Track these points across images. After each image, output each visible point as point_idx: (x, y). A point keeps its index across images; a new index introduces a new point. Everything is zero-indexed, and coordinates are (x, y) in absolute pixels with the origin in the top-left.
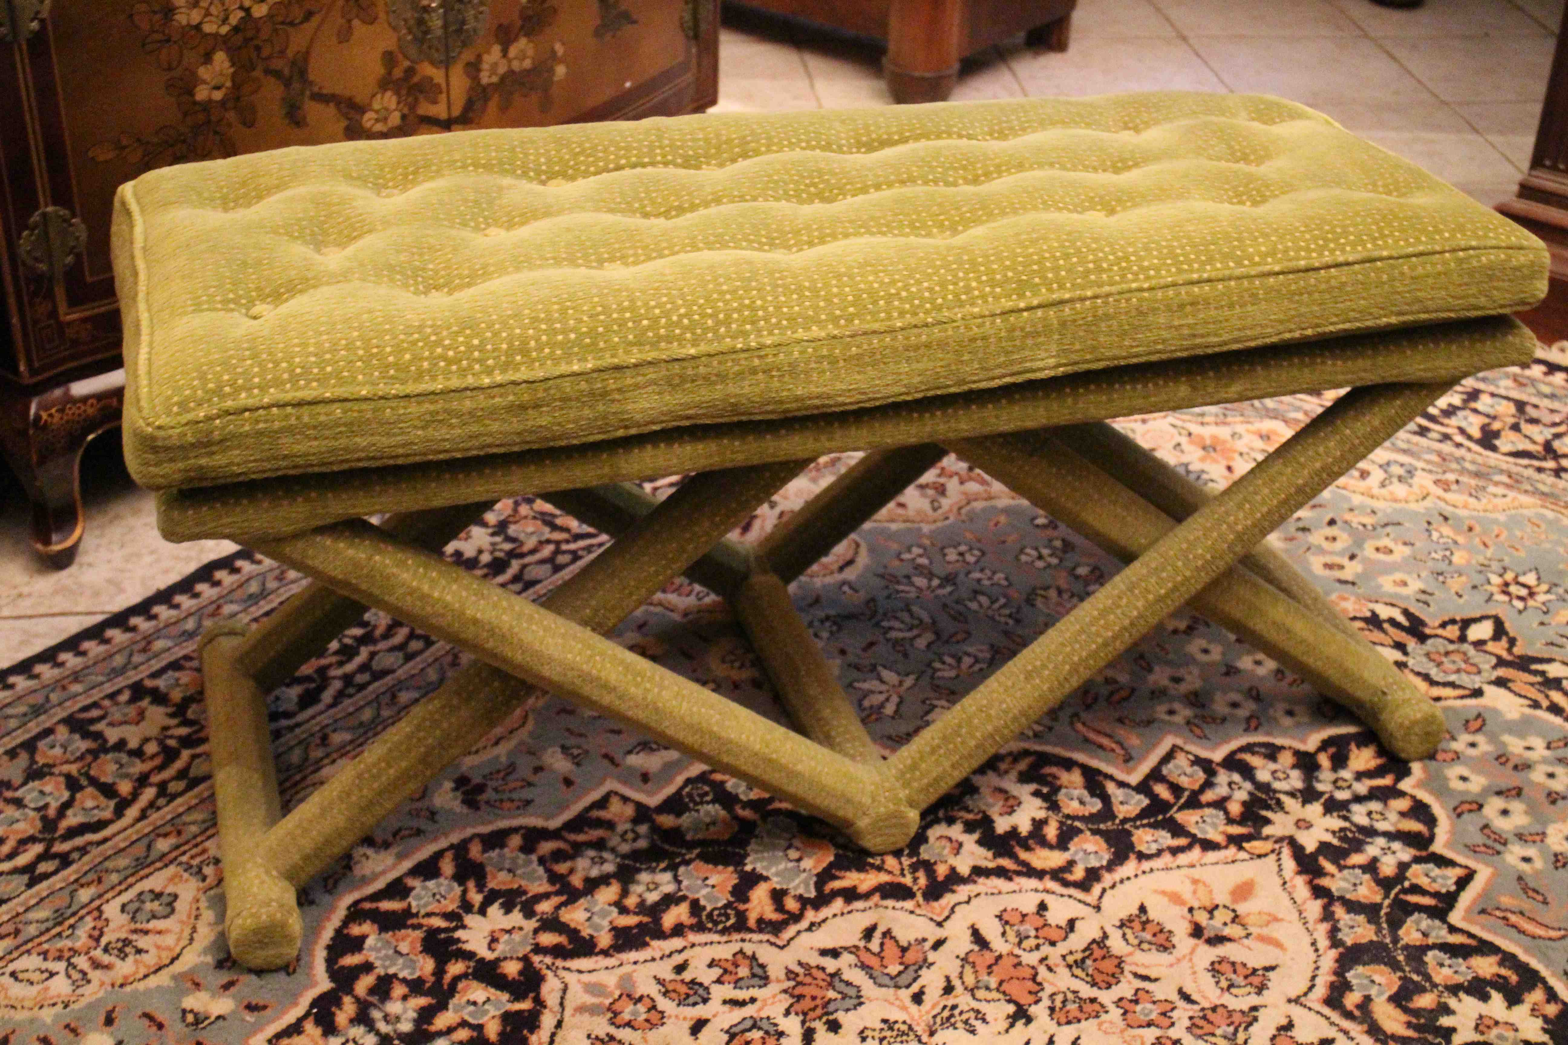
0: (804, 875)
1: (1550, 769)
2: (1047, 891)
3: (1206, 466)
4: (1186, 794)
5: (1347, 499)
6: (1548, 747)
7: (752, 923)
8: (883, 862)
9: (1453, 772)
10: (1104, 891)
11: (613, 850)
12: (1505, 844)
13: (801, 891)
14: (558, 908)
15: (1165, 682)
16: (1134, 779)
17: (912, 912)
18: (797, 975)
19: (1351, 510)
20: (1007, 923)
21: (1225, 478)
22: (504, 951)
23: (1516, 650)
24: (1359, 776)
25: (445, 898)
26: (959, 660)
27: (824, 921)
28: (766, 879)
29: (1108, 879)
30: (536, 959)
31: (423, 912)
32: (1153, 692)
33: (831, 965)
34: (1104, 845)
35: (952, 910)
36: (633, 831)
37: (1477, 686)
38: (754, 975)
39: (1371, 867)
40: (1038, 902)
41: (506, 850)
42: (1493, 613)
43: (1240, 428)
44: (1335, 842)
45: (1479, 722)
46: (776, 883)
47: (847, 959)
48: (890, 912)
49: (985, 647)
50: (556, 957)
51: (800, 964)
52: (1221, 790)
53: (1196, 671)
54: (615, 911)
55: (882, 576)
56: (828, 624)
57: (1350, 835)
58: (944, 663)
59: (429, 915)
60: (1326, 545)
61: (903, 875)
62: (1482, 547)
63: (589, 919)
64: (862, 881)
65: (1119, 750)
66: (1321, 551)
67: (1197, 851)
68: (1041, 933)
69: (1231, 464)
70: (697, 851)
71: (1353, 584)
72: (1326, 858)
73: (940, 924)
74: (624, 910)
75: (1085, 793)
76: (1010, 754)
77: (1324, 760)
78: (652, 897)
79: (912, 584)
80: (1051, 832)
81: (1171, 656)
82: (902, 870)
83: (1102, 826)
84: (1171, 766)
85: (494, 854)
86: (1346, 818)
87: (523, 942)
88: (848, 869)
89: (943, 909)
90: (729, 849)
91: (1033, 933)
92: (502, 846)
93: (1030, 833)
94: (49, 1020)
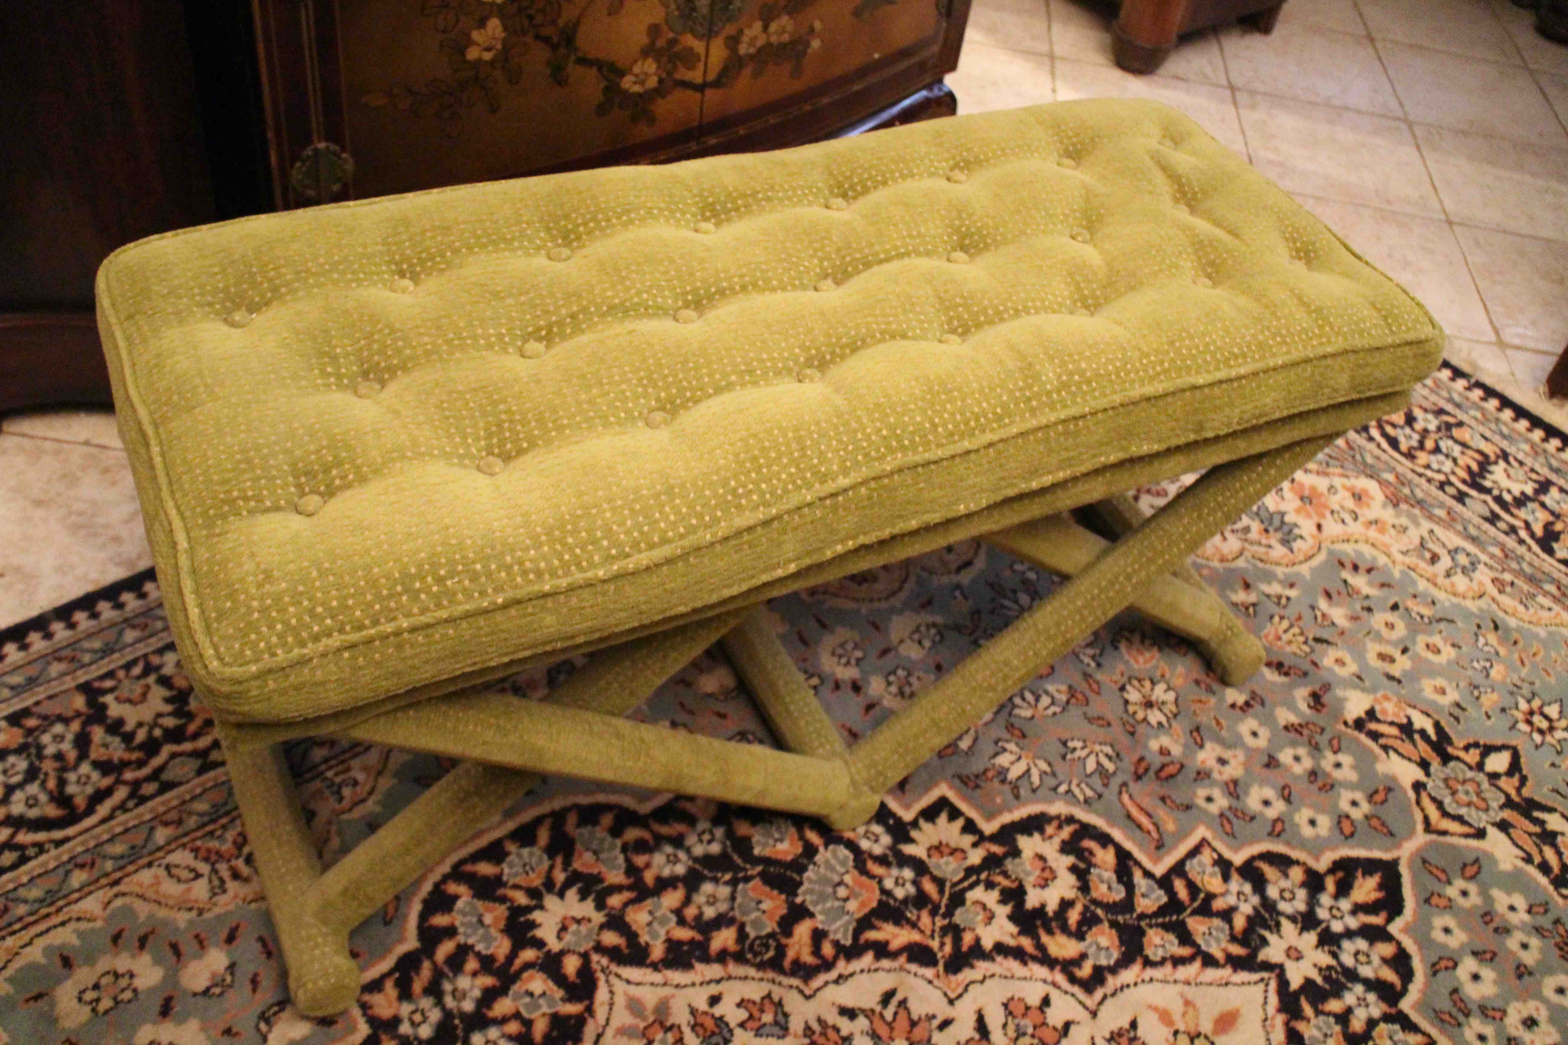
0: (846, 918)
1: (1525, 939)
2: (1055, 985)
3: (1300, 520)
4: (1202, 895)
5: (1414, 583)
6: (1529, 911)
7: (787, 963)
8: (919, 918)
9: (1440, 921)
10: (1105, 997)
11: (688, 851)
12: (1467, 1015)
13: (839, 936)
14: (626, 905)
15: (1211, 763)
16: (1159, 870)
17: (930, 982)
18: (814, 1032)
19: (1415, 596)
20: (1011, 1013)
21: (1313, 536)
22: (569, 943)
23: (1525, 792)
24: (1358, 908)
25: (533, 869)
26: (1037, 699)
27: (851, 975)
28: (812, 915)
29: (1112, 982)
30: (595, 957)
31: (511, 882)
32: (1199, 773)
33: (846, 1026)
34: (1117, 942)
35: (966, 989)
36: (711, 832)
37: (1481, 825)
38: (776, 1023)
39: (1344, 1018)
40: (1043, 994)
41: (598, 828)
42: (1513, 743)
43: (1338, 482)
44: (1319, 980)
45: (1475, 868)
46: (820, 921)
47: (862, 1022)
48: (911, 979)
49: (1064, 688)
50: (612, 959)
51: (820, 1020)
52: (1232, 900)
53: (1241, 756)
54: (674, 919)
55: (992, 585)
56: (933, 631)
57: (1334, 975)
58: (1023, 699)
59: (516, 887)
60: (1384, 632)
61: (932, 937)
62: (1519, 663)
63: (649, 924)
64: (895, 936)
65: (1155, 835)
66: (1379, 638)
67: (1197, 965)
68: (1038, 1033)
69: (1323, 522)
70: (759, 868)
71: (1399, 682)
72: (1307, 999)
73: (951, 1002)
74: (682, 922)
75: (1114, 877)
76: (1058, 817)
77: (1330, 884)
78: (710, 913)
79: (1016, 601)
80: (1074, 916)
81: (1224, 733)
82: (933, 931)
83: (1120, 919)
84: (1195, 861)
85: (585, 831)
86: (1335, 955)
87: (588, 935)
88: (886, 920)
89: (958, 985)
90: (788, 873)
91: (1030, 1030)
92: (595, 822)
93: (1055, 913)
94: (182, 925)
